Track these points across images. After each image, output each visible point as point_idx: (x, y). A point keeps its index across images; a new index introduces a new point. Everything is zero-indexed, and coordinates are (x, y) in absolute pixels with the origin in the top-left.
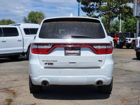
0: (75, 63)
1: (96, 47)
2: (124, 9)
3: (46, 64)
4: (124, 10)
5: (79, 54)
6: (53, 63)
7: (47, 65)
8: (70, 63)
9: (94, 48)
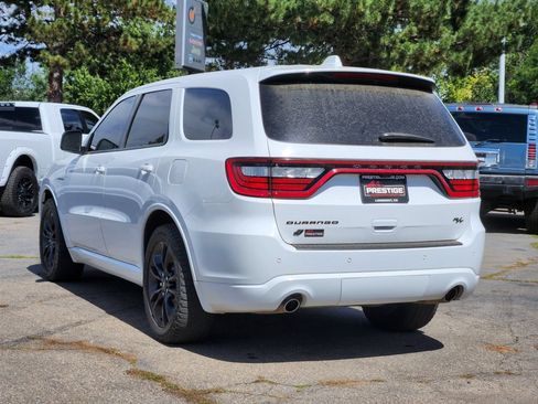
0: (391, 228)
1: (449, 174)
2: (126, 36)
3: (298, 233)
4: (126, 41)
5: (404, 199)
6: (322, 231)
7: (302, 239)
8: (377, 228)
9: (445, 178)
